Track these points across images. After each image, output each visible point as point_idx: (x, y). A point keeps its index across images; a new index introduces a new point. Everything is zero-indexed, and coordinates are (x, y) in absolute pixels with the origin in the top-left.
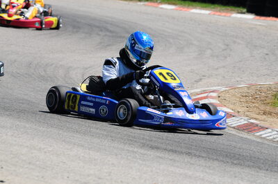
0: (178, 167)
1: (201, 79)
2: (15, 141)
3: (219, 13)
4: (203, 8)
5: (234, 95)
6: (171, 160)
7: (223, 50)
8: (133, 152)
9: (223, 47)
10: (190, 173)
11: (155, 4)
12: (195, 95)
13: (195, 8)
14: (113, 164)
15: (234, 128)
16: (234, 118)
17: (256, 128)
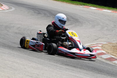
0: (73, 73)
1: (98, 39)
2: (8, 59)
3: (115, 12)
4: (108, 9)
5: (109, 46)
6: (72, 70)
7: (113, 28)
8: (57, 66)
9: (113, 26)
10: (78, 75)
11: (88, 7)
12: (92, 45)
13: (105, 9)
14: (46, 70)
15: (104, 59)
16: (105, 55)
17: (114, 60)
